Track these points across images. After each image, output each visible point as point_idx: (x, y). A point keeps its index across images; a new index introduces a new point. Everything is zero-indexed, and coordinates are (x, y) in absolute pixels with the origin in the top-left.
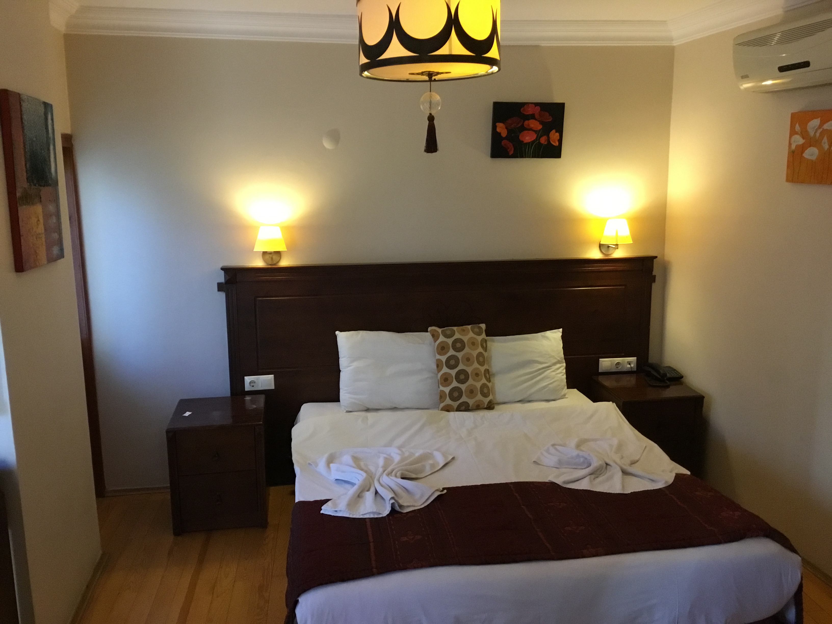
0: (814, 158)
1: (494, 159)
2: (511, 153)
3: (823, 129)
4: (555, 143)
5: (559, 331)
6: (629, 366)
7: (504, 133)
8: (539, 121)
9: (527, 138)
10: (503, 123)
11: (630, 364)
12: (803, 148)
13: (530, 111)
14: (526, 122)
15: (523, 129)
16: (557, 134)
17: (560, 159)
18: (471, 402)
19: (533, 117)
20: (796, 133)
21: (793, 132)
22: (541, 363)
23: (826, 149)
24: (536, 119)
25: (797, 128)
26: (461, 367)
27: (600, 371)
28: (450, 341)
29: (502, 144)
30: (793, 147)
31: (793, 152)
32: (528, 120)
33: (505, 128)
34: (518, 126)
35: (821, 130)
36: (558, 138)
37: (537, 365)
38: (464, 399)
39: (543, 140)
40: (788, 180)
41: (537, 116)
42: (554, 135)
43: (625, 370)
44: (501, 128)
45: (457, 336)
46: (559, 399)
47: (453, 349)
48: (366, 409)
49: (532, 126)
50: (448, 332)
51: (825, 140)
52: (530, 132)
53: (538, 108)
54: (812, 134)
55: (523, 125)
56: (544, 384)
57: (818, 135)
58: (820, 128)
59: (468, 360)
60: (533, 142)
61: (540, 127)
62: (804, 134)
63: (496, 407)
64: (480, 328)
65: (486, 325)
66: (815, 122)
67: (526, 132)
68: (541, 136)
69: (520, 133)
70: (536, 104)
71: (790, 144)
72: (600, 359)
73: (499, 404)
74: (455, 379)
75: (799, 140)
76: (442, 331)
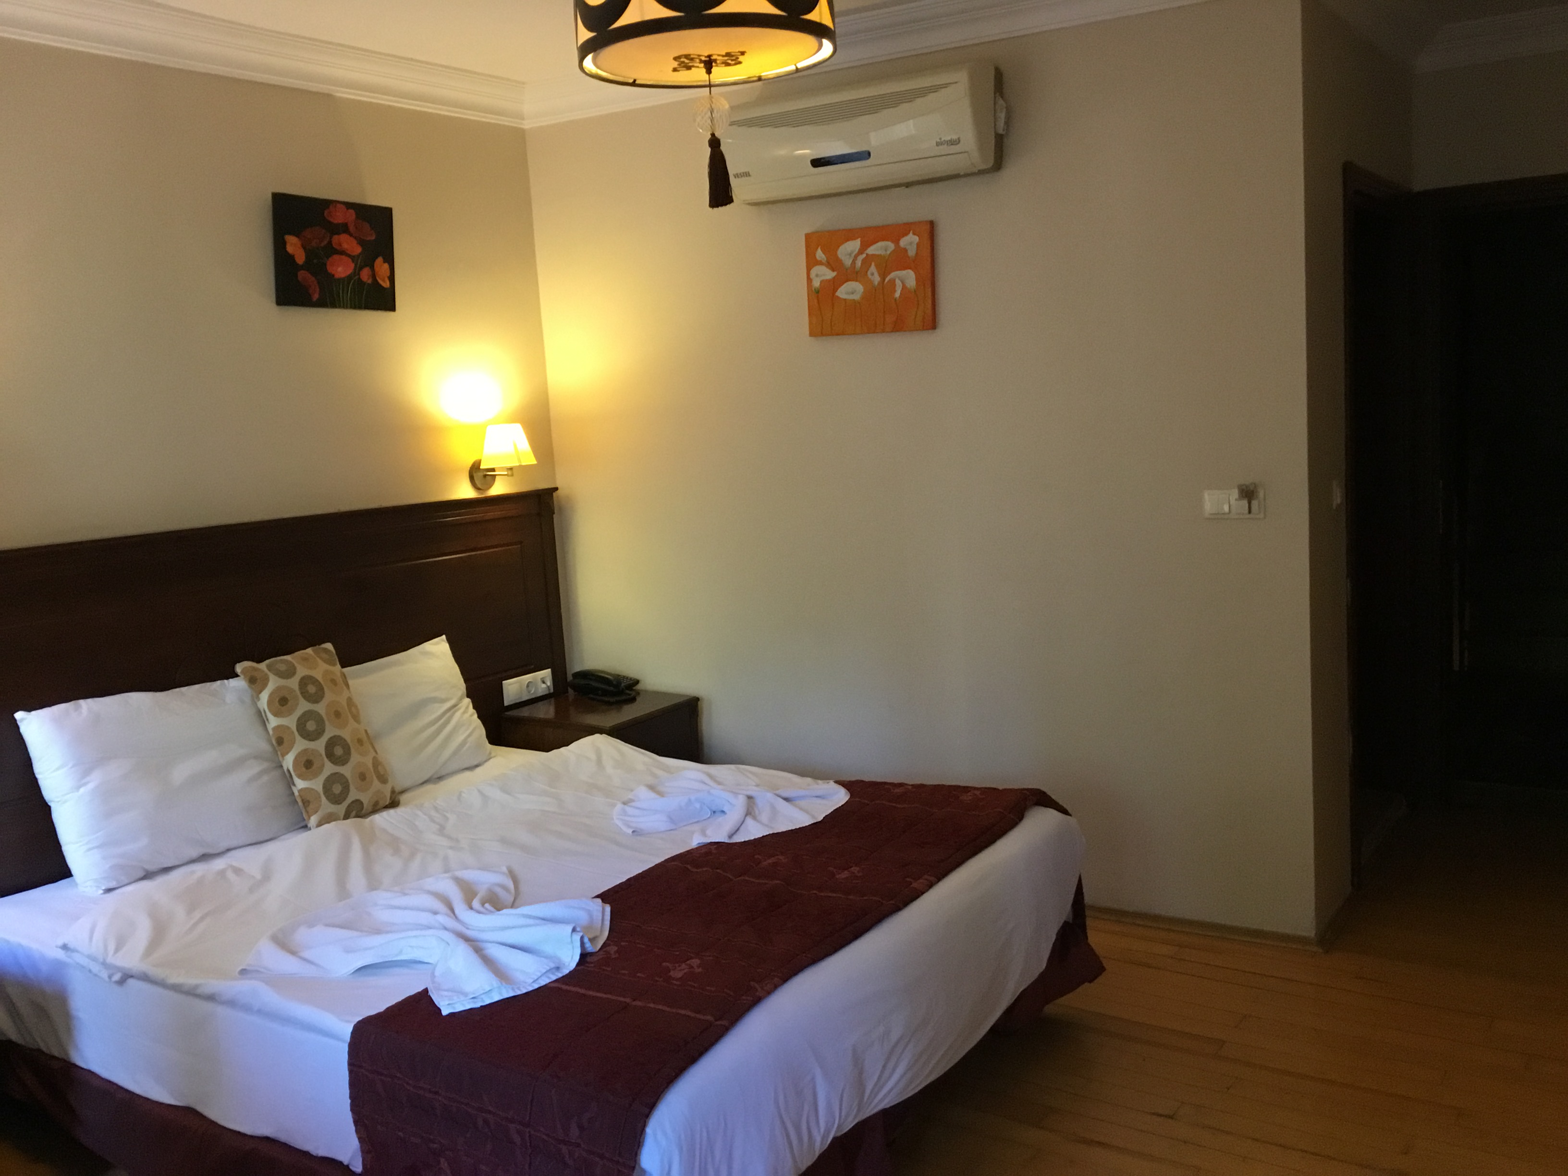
0: (857, 297)
1: (281, 307)
2: (316, 297)
3: (867, 254)
4: (384, 281)
5: (443, 640)
6: (544, 686)
7: (300, 258)
8: (355, 238)
9: (340, 269)
10: (298, 236)
11: (544, 682)
12: (835, 284)
13: (339, 217)
14: (335, 239)
15: (332, 251)
16: (386, 266)
17: (392, 313)
18: (366, 799)
19: (343, 229)
20: (820, 263)
21: (812, 262)
22: (443, 701)
23: (876, 283)
24: (351, 235)
25: (820, 254)
26: (330, 732)
27: (506, 703)
28: (293, 683)
29: (300, 278)
30: (816, 283)
31: (817, 292)
32: (338, 234)
33: (300, 246)
34: (323, 245)
35: (864, 256)
36: (388, 274)
37: (437, 705)
38: (353, 795)
39: (365, 275)
40: (812, 334)
41: (352, 228)
42: (381, 267)
43: (540, 693)
44: (293, 244)
45: (302, 671)
46: (486, 761)
47: (305, 697)
48: (142, 874)
49: (345, 246)
50: (283, 667)
51: (873, 268)
52: (343, 257)
53: (351, 214)
54: (848, 262)
55: (330, 242)
56: (461, 738)
57: (859, 263)
58: (862, 254)
59: (338, 714)
60: (349, 278)
61: (358, 250)
62: (833, 263)
63: (403, 798)
64: (326, 651)
65: (332, 644)
66: (854, 245)
67: (336, 257)
68: (361, 268)
69: (328, 258)
70: (349, 205)
71: (809, 280)
72: (503, 682)
73: (403, 792)
74: (327, 757)
75: (824, 274)
76: (269, 667)
